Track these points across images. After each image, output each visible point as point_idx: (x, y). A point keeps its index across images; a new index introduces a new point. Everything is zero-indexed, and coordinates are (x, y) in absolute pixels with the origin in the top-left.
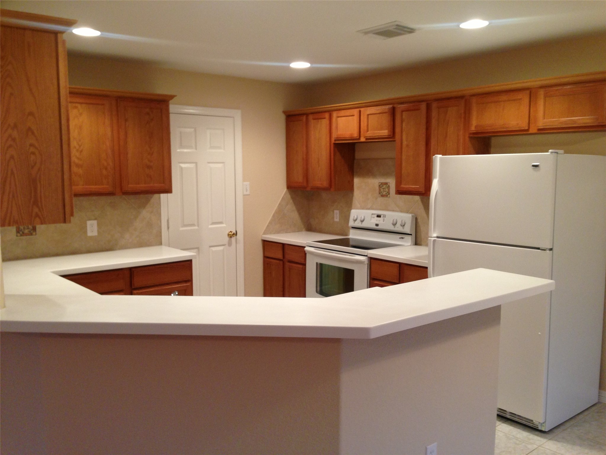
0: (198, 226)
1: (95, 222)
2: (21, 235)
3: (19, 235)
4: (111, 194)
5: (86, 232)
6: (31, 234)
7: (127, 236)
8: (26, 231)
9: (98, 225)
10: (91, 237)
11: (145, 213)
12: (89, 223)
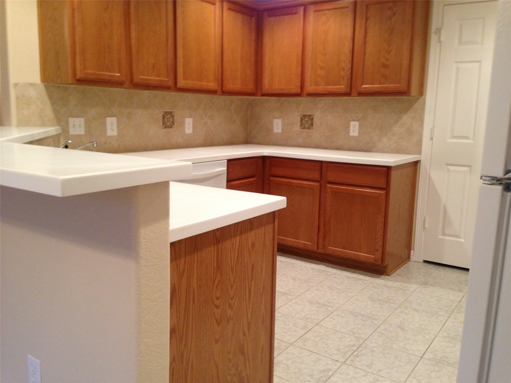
0: (474, 139)
1: (357, 123)
2: (303, 129)
3: (302, 128)
4: (348, 94)
5: (349, 132)
6: (309, 129)
7: (385, 140)
8: (307, 126)
9: (360, 126)
10: (353, 137)
11: (406, 119)
12: (352, 123)
